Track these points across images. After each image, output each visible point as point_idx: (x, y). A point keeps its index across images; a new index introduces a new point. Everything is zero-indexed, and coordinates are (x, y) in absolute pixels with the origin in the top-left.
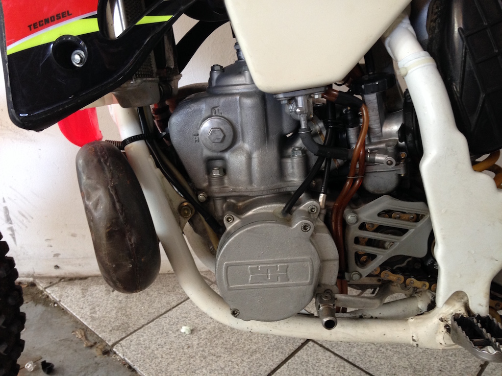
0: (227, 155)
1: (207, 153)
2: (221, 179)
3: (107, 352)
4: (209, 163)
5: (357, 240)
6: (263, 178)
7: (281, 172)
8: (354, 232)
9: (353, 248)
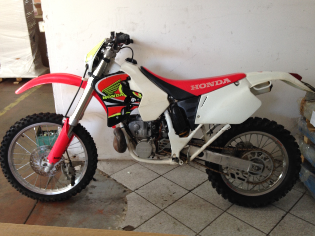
0: (139, 130)
1: (135, 130)
2: (137, 135)
3: (109, 177)
4: (135, 132)
5: (160, 145)
6: (144, 135)
7: (148, 134)
8: (159, 144)
9: (159, 147)
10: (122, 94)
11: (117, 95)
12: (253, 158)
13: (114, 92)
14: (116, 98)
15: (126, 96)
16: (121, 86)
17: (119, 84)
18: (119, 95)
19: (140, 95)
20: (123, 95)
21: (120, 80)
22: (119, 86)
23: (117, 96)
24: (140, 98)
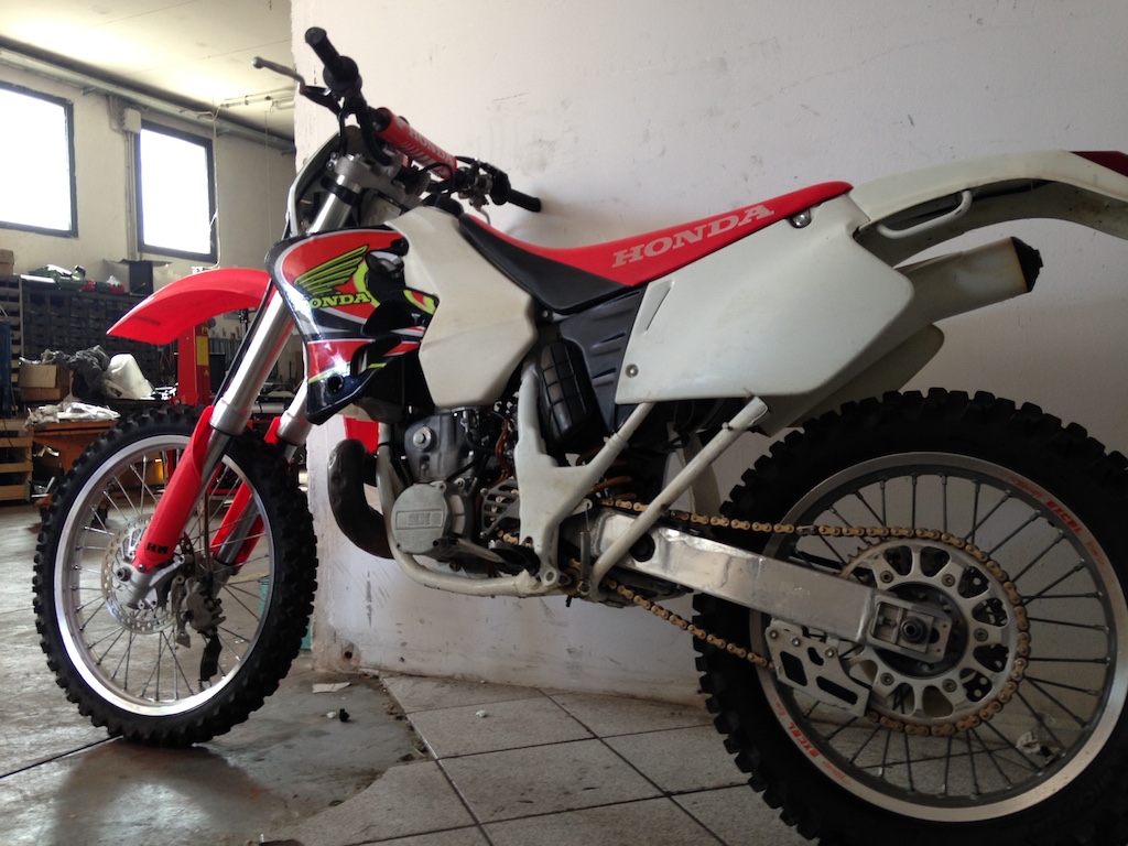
0: (429, 455)
5: (488, 507)
8: (485, 502)
9: (484, 513)
10: (364, 295)
11: (343, 298)
12: (899, 579)
13: (332, 287)
14: (338, 306)
15: (376, 304)
16: (363, 268)
17: (359, 259)
18: (352, 298)
19: (429, 302)
20: (365, 300)
21: (364, 248)
22: (357, 266)
23: (343, 302)
24: (430, 312)
